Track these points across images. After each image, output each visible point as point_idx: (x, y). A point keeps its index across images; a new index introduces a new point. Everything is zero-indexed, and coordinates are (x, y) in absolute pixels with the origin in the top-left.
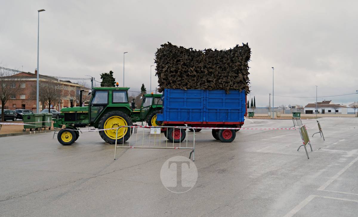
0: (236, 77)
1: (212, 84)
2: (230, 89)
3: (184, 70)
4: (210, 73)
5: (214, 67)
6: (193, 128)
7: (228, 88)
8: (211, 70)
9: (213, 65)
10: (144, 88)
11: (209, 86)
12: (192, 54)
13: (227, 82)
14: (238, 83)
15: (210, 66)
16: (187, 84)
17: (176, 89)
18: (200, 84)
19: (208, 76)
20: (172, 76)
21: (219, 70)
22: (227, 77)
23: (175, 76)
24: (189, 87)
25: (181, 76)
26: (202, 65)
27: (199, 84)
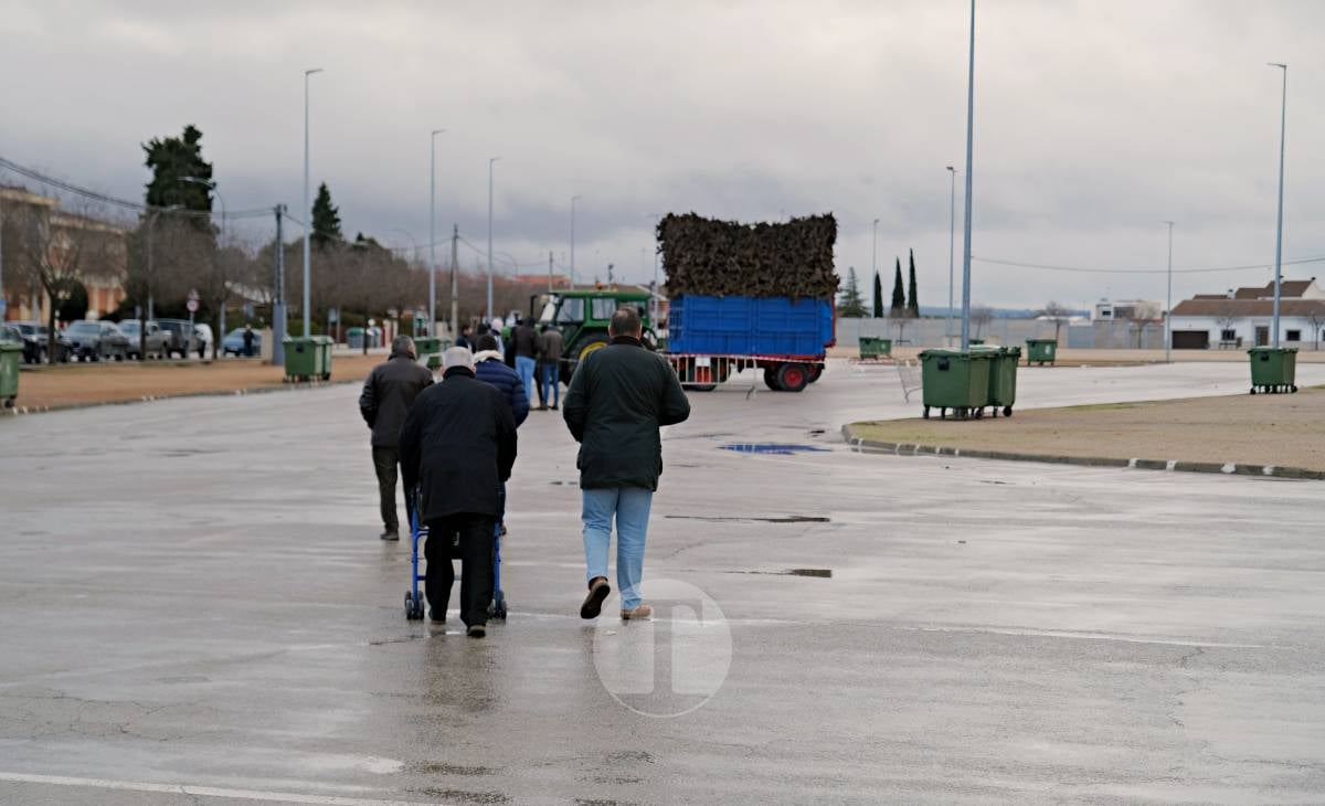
0: (810, 274)
1: (769, 288)
2: (800, 296)
3: (718, 261)
4: (764, 268)
5: (772, 255)
6: (754, 358)
7: (797, 293)
8: (766, 262)
9: (770, 252)
10: (327, 207)
11: (763, 291)
12: (732, 231)
13: (794, 284)
14: (814, 284)
15: (765, 254)
16: (722, 287)
17: (707, 295)
18: (748, 287)
19: (761, 273)
20: (697, 272)
21: (782, 261)
22: (794, 273)
23: (702, 272)
24: (726, 291)
25: (713, 272)
26: (749, 252)
27: (744, 286)
